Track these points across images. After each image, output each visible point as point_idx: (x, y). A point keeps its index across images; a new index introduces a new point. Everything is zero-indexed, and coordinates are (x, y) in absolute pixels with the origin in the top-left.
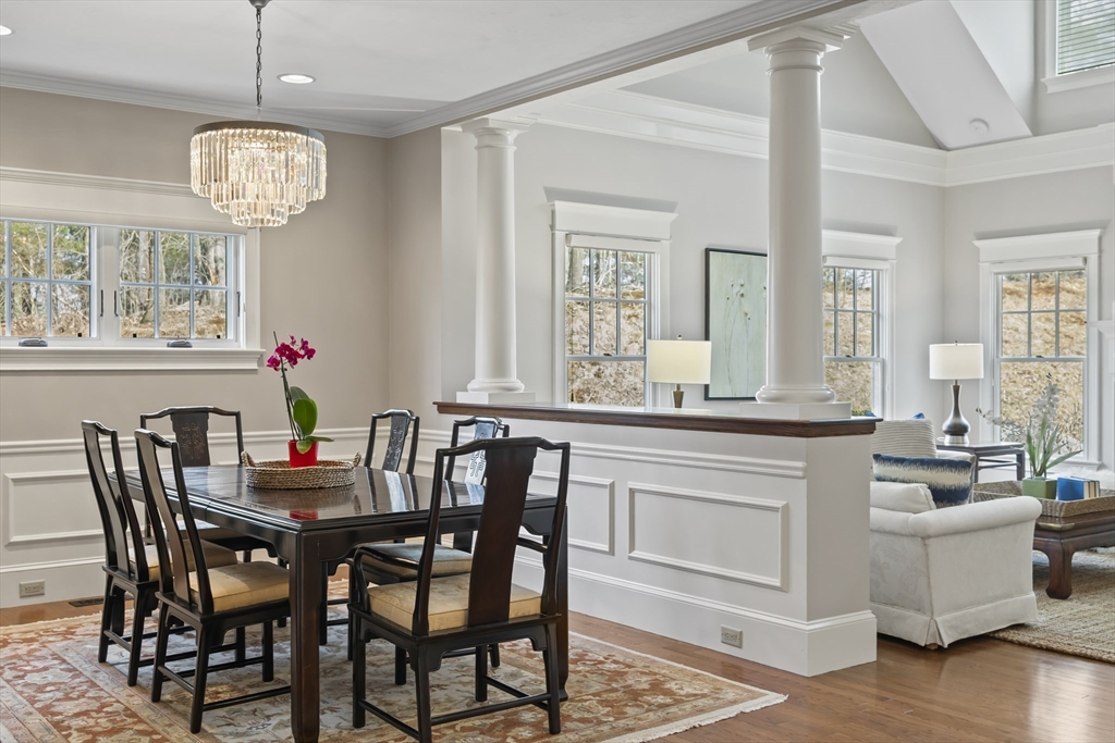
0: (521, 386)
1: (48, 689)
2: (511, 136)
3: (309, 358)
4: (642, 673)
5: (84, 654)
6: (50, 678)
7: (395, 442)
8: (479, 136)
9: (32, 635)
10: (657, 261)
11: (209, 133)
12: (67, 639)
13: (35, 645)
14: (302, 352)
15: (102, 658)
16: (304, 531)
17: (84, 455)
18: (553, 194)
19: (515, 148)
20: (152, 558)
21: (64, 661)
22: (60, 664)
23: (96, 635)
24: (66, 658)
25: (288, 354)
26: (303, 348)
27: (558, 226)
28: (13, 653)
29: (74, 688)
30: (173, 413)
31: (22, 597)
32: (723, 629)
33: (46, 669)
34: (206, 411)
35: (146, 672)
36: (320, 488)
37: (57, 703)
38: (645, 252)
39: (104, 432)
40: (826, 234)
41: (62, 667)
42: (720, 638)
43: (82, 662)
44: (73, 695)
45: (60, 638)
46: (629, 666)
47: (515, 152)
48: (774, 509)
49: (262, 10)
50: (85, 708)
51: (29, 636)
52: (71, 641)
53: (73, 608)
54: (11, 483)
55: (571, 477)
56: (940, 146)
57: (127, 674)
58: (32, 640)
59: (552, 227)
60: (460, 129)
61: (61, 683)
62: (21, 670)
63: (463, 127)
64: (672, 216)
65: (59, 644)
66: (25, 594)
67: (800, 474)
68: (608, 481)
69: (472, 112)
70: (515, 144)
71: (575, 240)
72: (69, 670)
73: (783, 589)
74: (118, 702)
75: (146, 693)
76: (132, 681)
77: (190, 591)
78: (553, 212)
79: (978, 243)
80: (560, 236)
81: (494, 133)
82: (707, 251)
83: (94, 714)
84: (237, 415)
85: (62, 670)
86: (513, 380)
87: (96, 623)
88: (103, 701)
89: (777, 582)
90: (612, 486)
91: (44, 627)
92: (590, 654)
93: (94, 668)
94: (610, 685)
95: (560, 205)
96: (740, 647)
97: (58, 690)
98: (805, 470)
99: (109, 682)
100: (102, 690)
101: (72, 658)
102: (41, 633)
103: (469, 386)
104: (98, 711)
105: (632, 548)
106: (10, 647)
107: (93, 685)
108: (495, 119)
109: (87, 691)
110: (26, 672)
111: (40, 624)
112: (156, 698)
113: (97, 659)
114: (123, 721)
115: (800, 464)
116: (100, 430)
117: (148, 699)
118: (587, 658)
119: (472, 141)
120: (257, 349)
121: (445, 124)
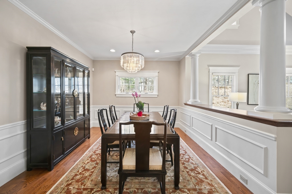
0: (199, 101)
2: (198, 55)
4: (209, 184)
10: (235, 77)
18: (209, 66)
19: (199, 58)
27: (210, 72)
32: (241, 175)
38: (232, 76)
40: (287, 69)
46: (206, 178)
47: (199, 59)
48: (262, 148)
59: (209, 72)
60: (188, 56)
63: (189, 55)
64: (239, 68)
69: (188, 52)
70: (199, 57)
71: (214, 74)
73: (265, 175)
78: (209, 69)
80: (211, 73)
82: (248, 75)
84: (148, 104)
89: (262, 172)
90: (212, 125)
92: (198, 168)
94: (195, 186)
95: (210, 68)
98: (275, 138)
103: (189, 101)
105: (216, 141)
108: (193, 52)
118: (196, 170)
119: (190, 57)
120: (157, 94)
121: (186, 56)
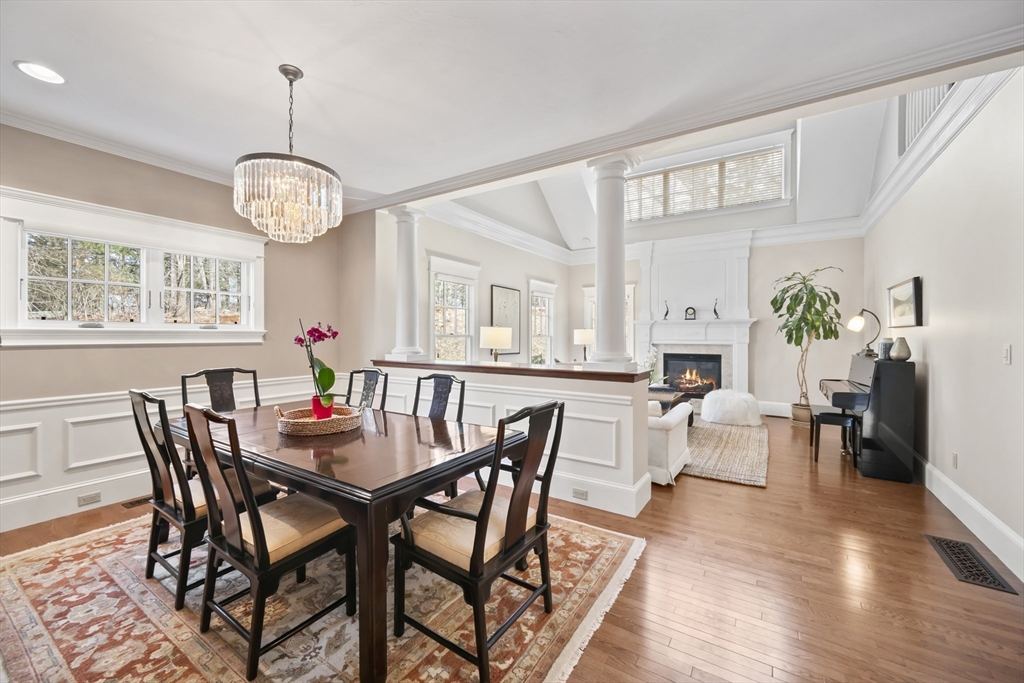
0: (422, 352)
1: (92, 629)
2: (417, 217)
3: (334, 338)
5: (132, 567)
6: (96, 612)
7: (369, 388)
8: (398, 216)
9: (84, 549)
10: (472, 290)
11: (252, 161)
12: (117, 550)
13: (86, 563)
14: (328, 334)
15: (150, 574)
16: (374, 499)
17: (133, 421)
18: (430, 253)
20: (199, 499)
21: (112, 582)
22: (108, 586)
23: (145, 541)
24: (115, 577)
25: (317, 335)
26: (329, 330)
27: (431, 269)
28: (61, 578)
29: (119, 623)
30: (207, 373)
31: (80, 506)
32: (574, 489)
33: (92, 596)
34: (230, 372)
35: (194, 598)
36: (342, 432)
37: (97, 656)
39: (151, 400)
41: (110, 591)
42: (572, 494)
43: (130, 580)
44: (117, 637)
45: (111, 549)
48: (611, 423)
49: (294, 83)
50: (130, 657)
51: (81, 551)
52: (120, 553)
53: (126, 510)
54: (71, 426)
55: (465, 402)
56: (568, 248)
57: (175, 593)
58: (83, 556)
59: (429, 269)
60: (387, 213)
61: (105, 618)
62: (66, 603)
63: (389, 210)
64: (479, 268)
65: (109, 558)
66: (82, 503)
67: (629, 403)
68: (491, 405)
69: (396, 202)
71: (440, 277)
72: (115, 595)
73: (617, 467)
74: (166, 639)
75: (193, 618)
76: (180, 605)
77: (243, 542)
78: (429, 262)
79: (584, 289)
80: (432, 274)
81: (408, 214)
82: (492, 286)
83: (140, 668)
84: (254, 372)
85: (109, 595)
86: (418, 348)
87: (144, 527)
88: (150, 640)
89: (613, 464)
90: (494, 408)
91: (97, 538)
93: (142, 588)
95: (434, 259)
96: (586, 500)
97: (101, 630)
98: (632, 401)
99: (155, 606)
100: (149, 621)
101: (120, 576)
102: (94, 545)
103: (393, 352)
104: (144, 661)
106: (59, 568)
107: (140, 614)
108: (411, 206)
109: (133, 626)
110: (72, 605)
111: (93, 534)
112: (205, 628)
113: (144, 573)
114: (174, 672)
115: (629, 398)
116: (146, 398)
117: (196, 626)
119: (394, 219)
120: (262, 330)
121: (379, 208)
